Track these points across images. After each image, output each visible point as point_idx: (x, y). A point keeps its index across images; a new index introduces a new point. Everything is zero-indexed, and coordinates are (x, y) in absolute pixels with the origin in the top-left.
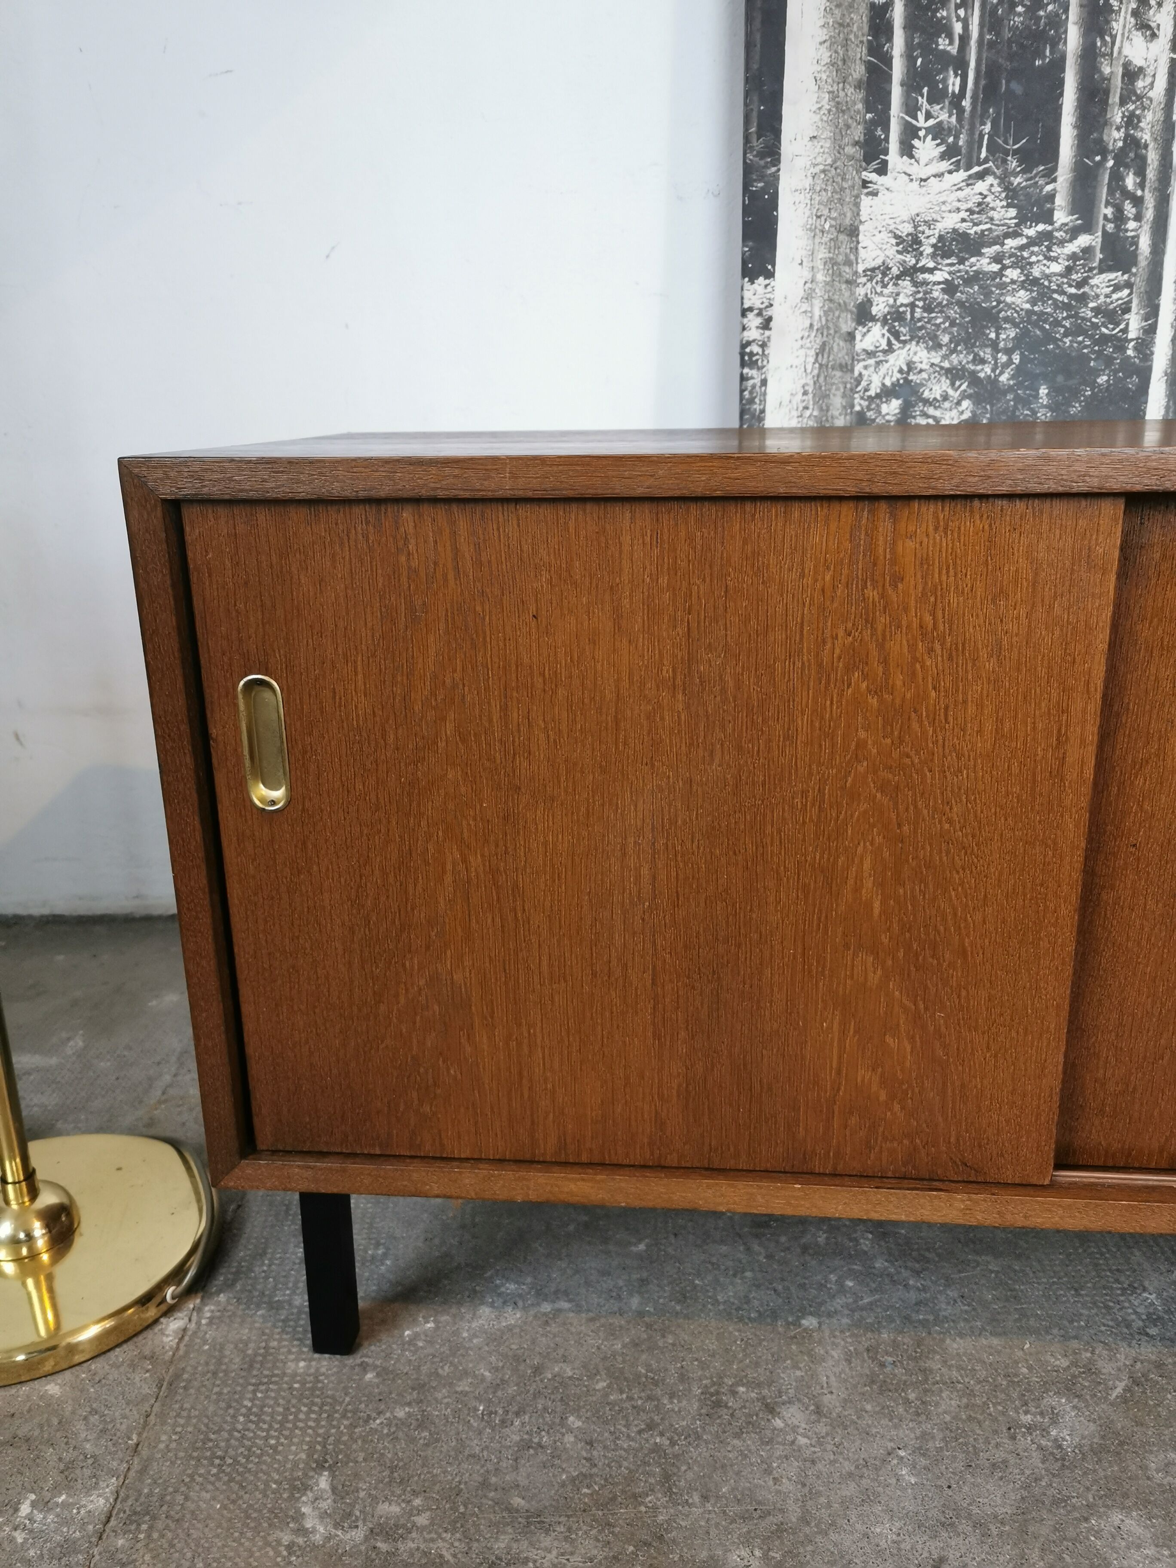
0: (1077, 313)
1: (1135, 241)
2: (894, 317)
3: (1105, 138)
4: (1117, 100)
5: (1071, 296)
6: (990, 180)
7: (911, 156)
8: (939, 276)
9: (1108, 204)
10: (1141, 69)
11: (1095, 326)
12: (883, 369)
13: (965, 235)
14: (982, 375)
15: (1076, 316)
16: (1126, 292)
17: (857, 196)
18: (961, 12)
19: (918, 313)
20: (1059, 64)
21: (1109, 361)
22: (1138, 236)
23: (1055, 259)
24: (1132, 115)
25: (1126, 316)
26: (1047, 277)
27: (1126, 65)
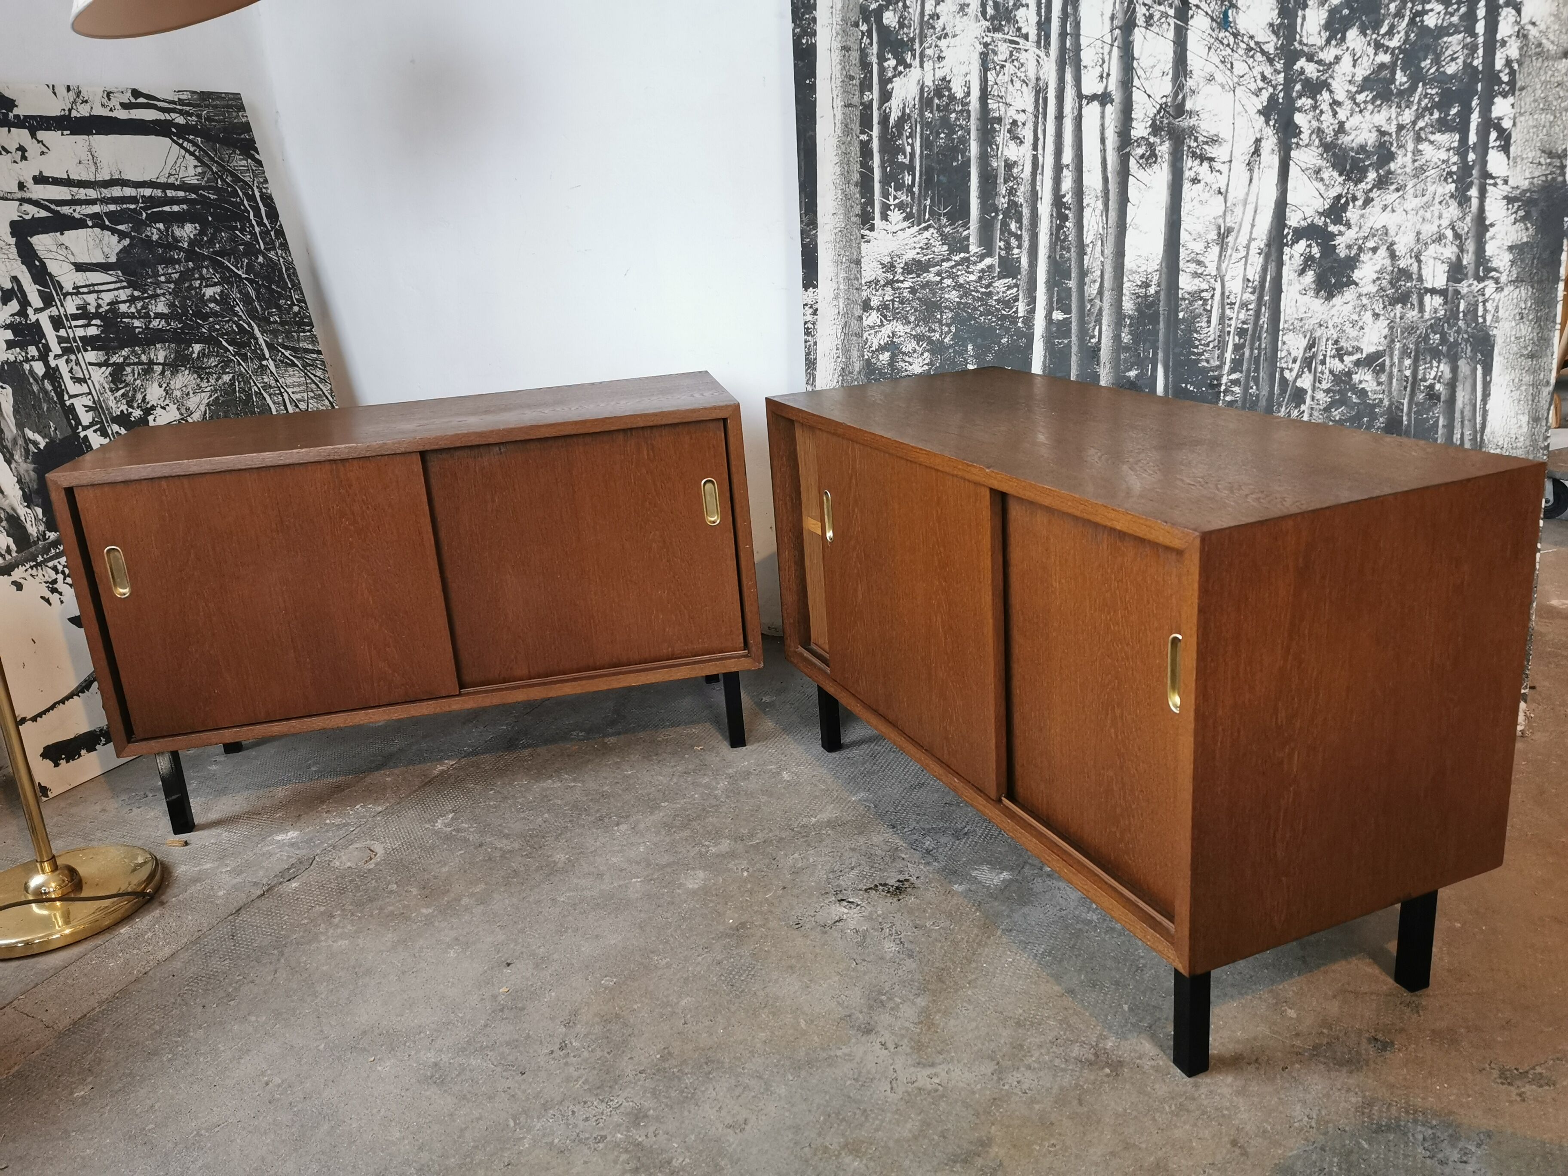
0: (987, 303)
1: (1018, 260)
2: (883, 308)
3: (997, 202)
4: (1002, 181)
5: (982, 293)
6: (931, 230)
7: (887, 220)
8: (906, 284)
9: (1000, 240)
10: (1015, 162)
11: (998, 310)
12: (879, 335)
13: (920, 261)
14: (934, 338)
15: (986, 304)
16: (1015, 289)
17: (859, 243)
18: (910, 141)
19: (896, 305)
20: (967, 163)
21: (1007, 330)
22: (1020, 257)
23: (972, 273)
24: (1012, 188)
25: (1016, 304)
26: (968, 283)
27: (1006, 161)
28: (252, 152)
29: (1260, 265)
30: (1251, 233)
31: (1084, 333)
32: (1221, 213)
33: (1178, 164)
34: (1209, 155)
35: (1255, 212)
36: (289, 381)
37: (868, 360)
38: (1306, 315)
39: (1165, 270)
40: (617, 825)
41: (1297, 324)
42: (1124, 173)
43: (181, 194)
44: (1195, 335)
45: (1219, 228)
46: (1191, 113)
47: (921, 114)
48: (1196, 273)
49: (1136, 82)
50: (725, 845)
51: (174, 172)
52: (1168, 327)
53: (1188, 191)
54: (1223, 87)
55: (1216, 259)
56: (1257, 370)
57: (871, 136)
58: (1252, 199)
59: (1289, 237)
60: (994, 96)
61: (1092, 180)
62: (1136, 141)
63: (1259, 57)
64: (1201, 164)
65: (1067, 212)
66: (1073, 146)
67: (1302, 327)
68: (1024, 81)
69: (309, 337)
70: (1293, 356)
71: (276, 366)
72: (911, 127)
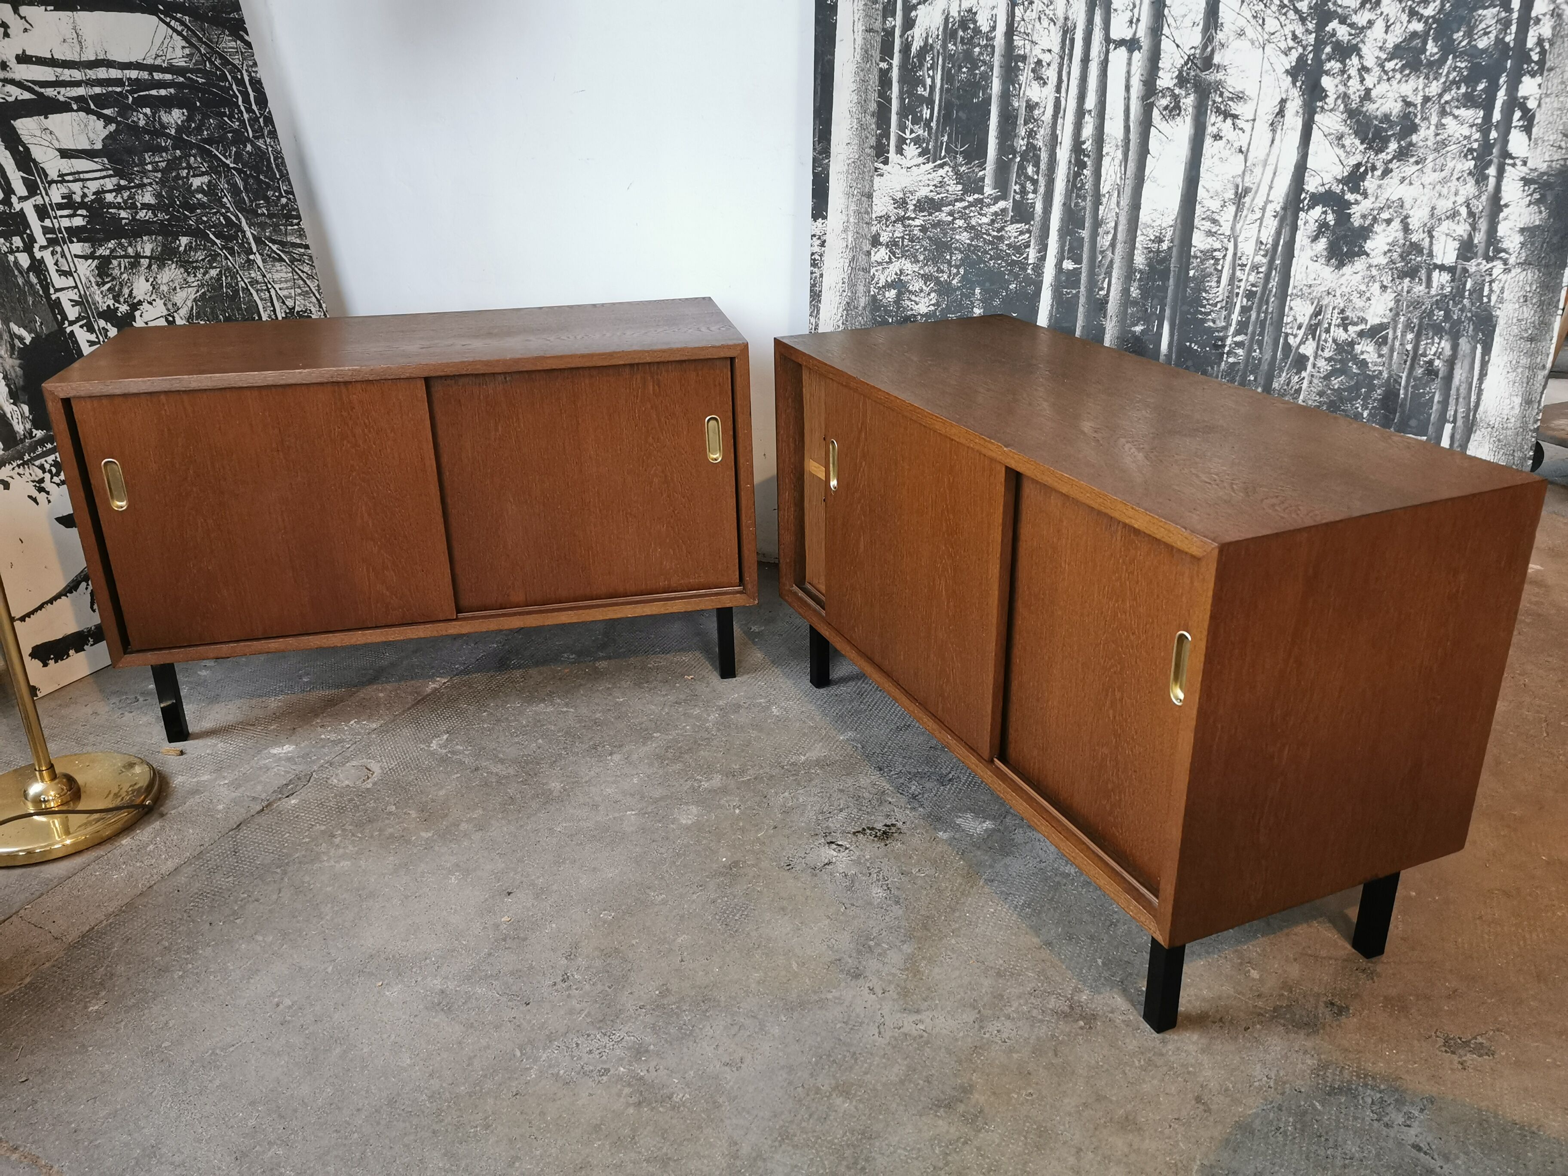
1: (1033, 206)
2: (892, 244)
3: (1015, 144)
4: (1022, 122)
5: (994, 237)
6: (947, 168)
7: (902, 154)
8: (918, 222)
9: (1016, 183)
10: (1037, 104)
11: (1008, 255)
12: (887, 272)
13: (932, 200)
14: (942, 279)
15: (997, 248)
16: (1027, 235)
17: (872, 176)
18: (931, 72)
19: (906, 242)
20: (988, 101)
21: (1016, 276)
22: (1035, 203)
23: (985, 215)
24: (1032, 130)
25: (1027, 250)
26: (980, 225)
27: (1028, 101)
28: (241, 33)
29: (1274, 228)
30: (1268, 195)
31: (1093, 283)
32: (1240, 173)
33: (1202, 119)
34: (1233, 112)
35: (1275, 173)
36: (277, 276)
37: (874, 296)
38: (1316, 282)
39: (1179, 226)
40: (611, 754)
41: (1306, 290)
42: (1146, 124)
43: (168, 77)
44: (1204, 295)
45: (1237, 187)
46: (1218, 67)
47: (944, 46)
48: (1210, 231)
49: (1166, 30)
50: (717, 780)
51: (161, 53)
52: (1177, 286)
53: (1210, 147)
54: (1253, 43)
55: (1231, 219)
56: (1262, 334)
57: (891, 65)
58: (1272, 160)
59: (1306, 202)
60: (1020, 32)
61: (1114, 128)
62: (1161, 91)
63: (1291, 14)
64: (1224, 121)
65: (1086, 159)
66: (1097, 91)
67: (1310, 294)
68: (1052, 20)
69: (297, 230)
70: (1298, 322)
71: (264, 261)
72: (932, 59)
